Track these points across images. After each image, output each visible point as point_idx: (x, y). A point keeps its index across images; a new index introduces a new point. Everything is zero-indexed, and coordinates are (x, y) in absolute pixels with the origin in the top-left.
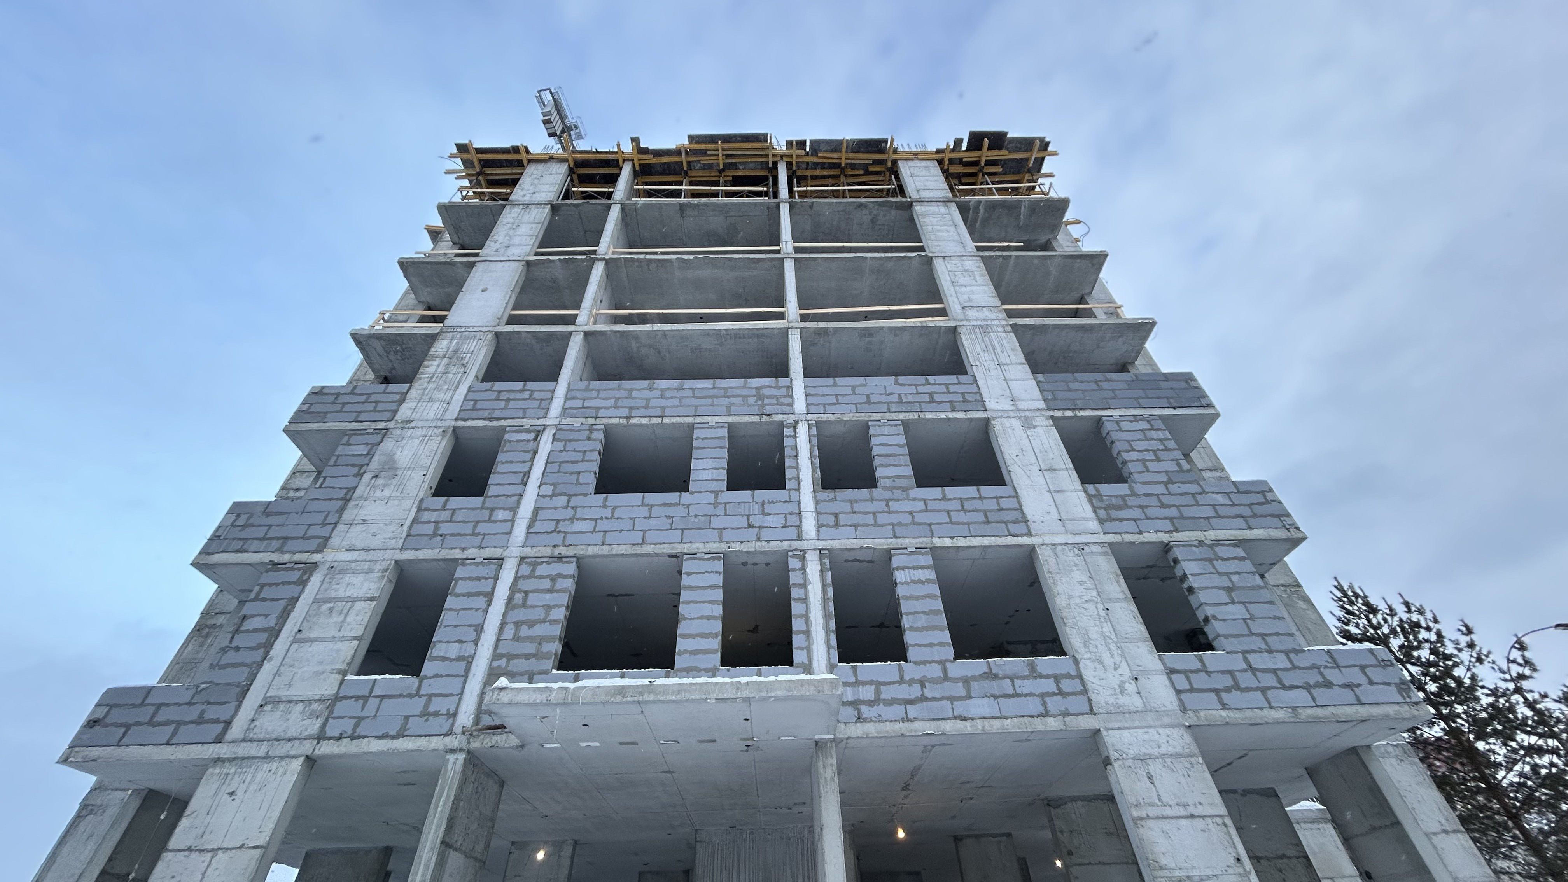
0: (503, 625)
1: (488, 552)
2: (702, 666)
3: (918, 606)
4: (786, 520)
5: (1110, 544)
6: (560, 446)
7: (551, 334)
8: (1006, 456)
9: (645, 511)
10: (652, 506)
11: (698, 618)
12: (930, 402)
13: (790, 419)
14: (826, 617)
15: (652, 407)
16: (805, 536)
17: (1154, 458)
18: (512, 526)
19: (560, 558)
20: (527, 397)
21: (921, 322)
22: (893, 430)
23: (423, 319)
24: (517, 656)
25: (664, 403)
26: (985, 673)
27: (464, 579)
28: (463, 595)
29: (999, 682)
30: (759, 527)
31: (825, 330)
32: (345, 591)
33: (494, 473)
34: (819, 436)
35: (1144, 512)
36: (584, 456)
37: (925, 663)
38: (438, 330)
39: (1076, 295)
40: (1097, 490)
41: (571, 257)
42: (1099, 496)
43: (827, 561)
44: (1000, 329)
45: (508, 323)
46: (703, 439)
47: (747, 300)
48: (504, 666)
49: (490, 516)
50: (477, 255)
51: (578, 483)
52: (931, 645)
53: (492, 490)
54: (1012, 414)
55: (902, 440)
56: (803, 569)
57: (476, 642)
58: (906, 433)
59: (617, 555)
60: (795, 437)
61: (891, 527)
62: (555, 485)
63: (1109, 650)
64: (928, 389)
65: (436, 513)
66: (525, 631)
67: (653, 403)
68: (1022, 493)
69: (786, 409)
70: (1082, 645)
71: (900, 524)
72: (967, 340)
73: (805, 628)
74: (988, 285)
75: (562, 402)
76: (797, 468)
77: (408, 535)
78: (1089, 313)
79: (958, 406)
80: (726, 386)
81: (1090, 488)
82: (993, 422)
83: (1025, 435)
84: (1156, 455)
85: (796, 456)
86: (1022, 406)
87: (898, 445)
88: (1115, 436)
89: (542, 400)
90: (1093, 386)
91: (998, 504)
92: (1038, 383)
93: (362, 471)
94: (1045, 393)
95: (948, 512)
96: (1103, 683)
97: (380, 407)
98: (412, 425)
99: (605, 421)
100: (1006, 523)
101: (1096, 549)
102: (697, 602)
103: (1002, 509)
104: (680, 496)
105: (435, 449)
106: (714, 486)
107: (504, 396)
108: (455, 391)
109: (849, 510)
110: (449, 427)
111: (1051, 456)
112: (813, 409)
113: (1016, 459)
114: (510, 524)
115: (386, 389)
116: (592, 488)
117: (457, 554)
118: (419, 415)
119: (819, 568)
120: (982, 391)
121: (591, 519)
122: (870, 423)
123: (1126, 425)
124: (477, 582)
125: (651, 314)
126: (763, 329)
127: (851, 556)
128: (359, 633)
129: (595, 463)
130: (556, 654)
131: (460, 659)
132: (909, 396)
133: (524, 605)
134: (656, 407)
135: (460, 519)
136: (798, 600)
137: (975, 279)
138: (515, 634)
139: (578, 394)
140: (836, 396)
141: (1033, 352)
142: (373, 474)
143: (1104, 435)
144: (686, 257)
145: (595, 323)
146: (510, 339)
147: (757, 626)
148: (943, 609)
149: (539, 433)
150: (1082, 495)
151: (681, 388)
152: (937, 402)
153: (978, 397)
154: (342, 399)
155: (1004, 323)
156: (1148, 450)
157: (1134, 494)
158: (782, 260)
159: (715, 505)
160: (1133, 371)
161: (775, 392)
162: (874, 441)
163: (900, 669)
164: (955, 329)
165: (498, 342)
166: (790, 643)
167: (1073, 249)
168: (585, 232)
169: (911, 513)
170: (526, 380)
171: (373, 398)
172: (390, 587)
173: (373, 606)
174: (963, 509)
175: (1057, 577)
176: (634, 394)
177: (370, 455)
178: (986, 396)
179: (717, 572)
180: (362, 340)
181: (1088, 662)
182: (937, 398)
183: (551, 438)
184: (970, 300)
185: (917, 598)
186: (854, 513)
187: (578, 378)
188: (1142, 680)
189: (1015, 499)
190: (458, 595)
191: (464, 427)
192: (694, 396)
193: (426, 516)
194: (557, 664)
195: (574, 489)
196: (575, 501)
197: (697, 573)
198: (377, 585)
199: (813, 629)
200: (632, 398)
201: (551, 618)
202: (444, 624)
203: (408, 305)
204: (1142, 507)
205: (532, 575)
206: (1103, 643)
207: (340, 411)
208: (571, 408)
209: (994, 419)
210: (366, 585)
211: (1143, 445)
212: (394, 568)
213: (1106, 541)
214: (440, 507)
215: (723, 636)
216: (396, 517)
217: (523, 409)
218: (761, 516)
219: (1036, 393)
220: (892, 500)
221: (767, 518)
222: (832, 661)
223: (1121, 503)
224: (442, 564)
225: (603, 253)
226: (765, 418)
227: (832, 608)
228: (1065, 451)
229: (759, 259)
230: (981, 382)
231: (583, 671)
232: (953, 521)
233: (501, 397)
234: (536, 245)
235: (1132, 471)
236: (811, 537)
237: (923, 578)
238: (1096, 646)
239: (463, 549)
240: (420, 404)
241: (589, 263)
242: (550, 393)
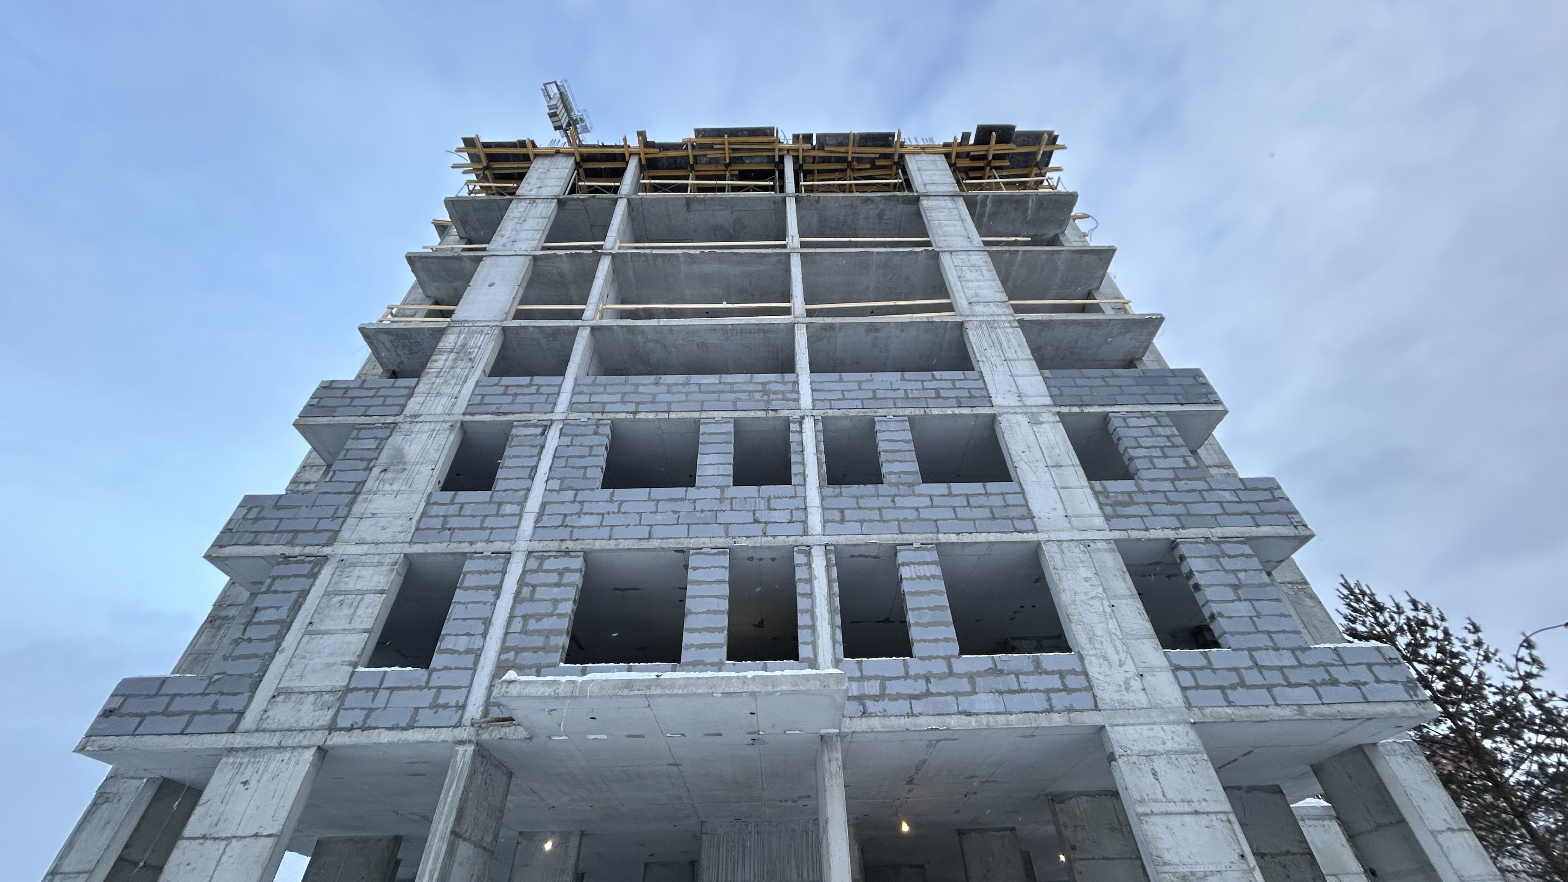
0: (511, 618)
1: (497, 546)
2: (709, 660)
3: (923, 601)
4: (792, 516)
5: (1116, 541)
6: (567, 440)
7: (558, 329)
8: (1013, 453)
9: (651, 506)
10: (658, 501)
11: (703, 613)
12: (936, 398)
13: (797, 414)
14: (832, 612)
15: (659, 403)
16: (810, 531)
17: (1161, 454)
18: (520, 520)
19: (567, 553)
20: (534, 392)
21: (927, 318)
22: (900, 426)
23: (430, 314)
24: (525, 649)
25: (669, 397)
26: (990, 669)
27: (473, 572)
28: (472, 588)
29: (1004, 678)
30: (765, 523)
31: (831, 326)
32: (355, 584)
33: (502, 468)
34: (824, 431)
35: (1150, 509)
36: (591, 450)
37: (929, 658)
38: (445, 325)
39: (1084, 291)
40: (1104, 487)
41: (578, 251)
42: (1106, 493)
43: (833, 556)
44: (1007, 325)
45: (515, 318)
46: (709, 434)
47: (753, 295)
48: (512, 659)
49: (498, 510)
50: (484, 249)
51: (585, 478)
52: (936, 641)
53: (499, 485)
54: (1018, 410)
55: (908, 436)
56: (809, 565)
57: (484, 635)
58: (912, 430)
59: (623, 550)
60: (801, 432)
61: (897, 523)
62: (562, 479)
63: (1115, 646)
64: (935, 384)
65: (444, 507)
66: (532, 625)
67: (659, 398)
68: (1029, 489)
69: (792, 404)
70: (1087, 642)
71: (906, 520)
72: (974, 335)
73: (810, 623)
74: (994, 280)
75: (569, 396)
76: (803, 463)
77: (417, 529)
78: (1097, 309)
79: (964, 402)
80: (732, 381)
81: (1097, 484)
82: (999, 418)
83: (1032, 431)
84: (1163, 453)
85: (802, 451)
86: (1028, 401)
87: (904, 441)
88: (1122, 432)
89: (549, 394)
90: (1101, 382)
91: (1004, 500)
92: (1045, 379)
93: (371, 465)
94: (1052, 389)
95: (954, 508)
96: (1108, 679)
97: (389, 401)
98: (420, 419)
99: (611, 416)
100: (1012, 519)
101: (1104, 545)
102: (702, 597)
103: (1008, 505)
104: (686, 491)
105: (443, 443)
106: (720, 481)
107: (512, 391)
108: (462, 386)
109: (855, 505)
110: (457, 422)
111: (1058, 452)
112: (819, 404)
113: (1023, 455)
114: (517, 518)
115: (394, 383)
116: (599, 484)
117: (465, 548)
118: (426, 409)
119: (825, 563)
120: (989, 387)
121: (597, 514)
122: (876, 419)
123: (1133, 422)
124: (484, 576)
125: (657, 309)
126: (769, 324)
127: (857, 551)
128: (369, 626)
129: (602, 458)
130: (563, 648)
131: (468, 652)
132: (916, 392)
133: (532, 599)
134: (663, 402)
135: (468, 513)
136: (804, 595)
137: (982, 274)
138: (523, 626)
139: (585, 389)
140: (842, 391)
141: (1040, 348)
142: (382, 468)
143: (1111, 432)
144: (692, 252)
145: (601, 318)
146: (517, 334)
147: (762, 621)
148: (948, 605)
149: (546, 428)
150: (1088, 491)
151: (688, 384)
152: (943, 398)
153: (984, 393)
154: (351, 393)
155: (1011, 318)
156: (1154, 447)
157: (1141, 491)
158: (788, 255)
159: (721, 500)
160: (1140, 367)
161: (781, 387)
162: (880, 436)
163: (905, 664)
164: (961, 324)
165: (505, 337)
166: (796, 638)
167: (1081, 244)
168: (592, 226)
169: (917, 509)
170: (532, 374)
171: (382, 392)
172: (400, 580)
173: (383, 598)
174: (969, 505)
175: (1063, 573)
176: (641, 389)
177: (379, 449)
178: (992, 392)
179: (723, 567)
180: (370, 334)
181: (1093, 659)
182: (943, 393)
183: (558, 433)
184: (977, 295)
185: (923, 594)
186: (860, 508)
187: (585, 372)
188: (1147, 677)
189: (1021, 495)
190: (467, 589)
191: (472, 422)
192: (700, 392)
193: (435, 510)
194: (564, 657)
195: (582, 484)
196: (582, 496)
197: (704, 568)
198: (386, 578)
199: (818, 623)
200: (638, 393)
201: (559, 611)
202: (453, 617)
203: (415, 300)
204: (1148, 504)
205: (539, 569)
206: (1108, 639)
207: (349, 405)
208: (578, 403)
209: (1000, 414)
210: (375, 578)
211: (1149, 442)
212: (403, 561)
213: (1113, 537)
214: (448, 501)
215: (729, 630)
216: (405, 511)
217: (531, 404)
218: (767, 512)
219: (1043, 389)
220: (898, 496)
221: (773, 513)
222: (837, 656)
223: (1128, 499)
224: (450, 558)
225: (609, 247)
226: (771, 414)
227: (837, 603)
228: (1071, 447)
229: (765, 255)
230: (987, 378)
231: (590, 665)
232: (959, 516)
233: (509, 392)
234: (543, 239)
235: (1139, 467)
236: (817, 533)
237: (928, 574)
238: (1102, 643)
239: (471, 543)
240: (428, 398)
241: (595, 258)
242: (557, 388)
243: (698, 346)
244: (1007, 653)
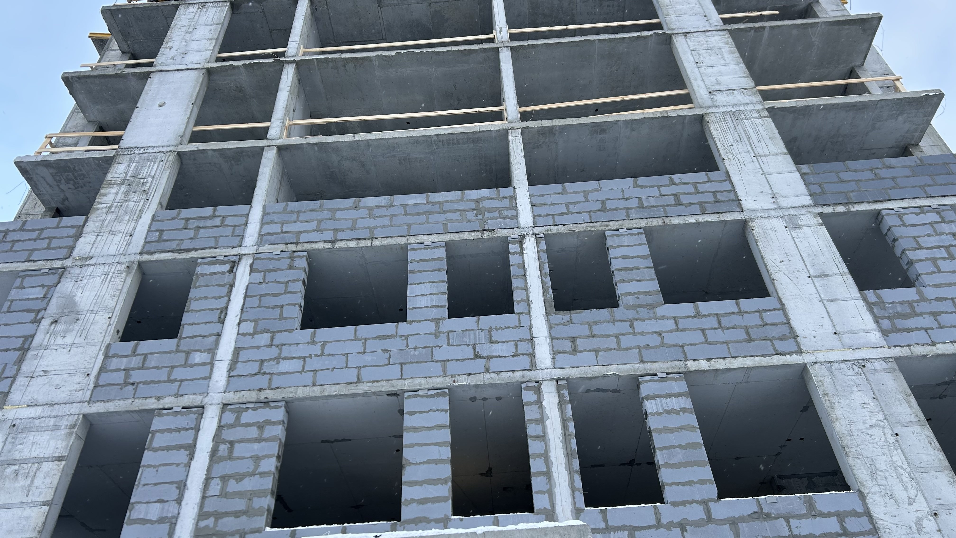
0: (208, 480)
1: (187, 400)
2: (432, 516)
3: (672, 439)
4: (517, 349)
5: (897, 359)
6: (259, 277)
7: (240, 151)
8: (769, 263)
9: (358, 346)
10: (365, 340)
11: (424, 463)
12: (675, 205)
13: (515, 234)
14: (568, 455)
15: (360, 229)
16: (539, 365)
17: (946, 255)
18: (212, 369)
19: (267, 403)
20: (219, 224)
21: (661, 112)
22: (634, 240)
23: (94, 141)
24: (226, 514)
25: (372, 223)
26: (755, 513)
27: (162, 431)
28: (162, 449)
29: (771, 522)
30: (487, 357)
31: (551, 129)
32: (30, 451)
33: (188, 311)
34: (549, 251)
35: (936, 320)
36: (286, 287)
37: (684, 503)
38: (112, 154)
39: (844, 68)
40: (878, 297)
41: (257, 61)
42: (881, 303)
43: (566, 393)
44: (755, 115)
45: (191, 141)
46: (418, 261)
47: (459, 100)
48: (211, 526)
49: (187, 359)
50: (151, 65)
51: (281, 318)
52: (690, 483)
53: (186, 331)
54: (773, 213)
55: (645, 250)
56: (539, 402)
57: (179, 501)
58: (649, 243)
59: (330, 396)
60: (522, 253)
61: (638, 350)
62: (256, 321)
63: (902, 482)
64: (674, 190)
65: (125, 360)
66: (232, 486)
67: (360, 224)
68: (789, 304)
69: (509, 222)
70: (868, 477)
71: (648, 347)
72: (717, 130)
73: (544, 469)
74: (738, 64)
75: (258, 227)
76: (526, 289)
77: (96, 386)
78: (862, 89)
79: (709, 208)
80: (441, 200)
81: (870, 294)
82: (750, 224)
83: (790, 237)
84: (949, 253)
85: (525, 275)
86: (784, 203)
87: (640, 257)
88: (898, 232)
89: (235, 226)
90: (868, 175)
91: (762, 319)
92: (803, 175)
93: (40, 316)
94: (812, 187)
95: (703, 331)
96: (896, 520)
97: (55, 243)
98: (93, 261)
99: (307, 246)
100: (771, 340)
101: (883, 365)
102: (421, 445)
103: (766, 324)
104: (397, 327)
105: (120, 287)
106: (434, 313)
107: (193, 224)
108: (137, 221)
109: (588, 333)
110: (133, 262)
111: (822, 259)
112: (540, 221)
113: (781, 265)
114: (209, 367)
115: (59, 222)
116: (297, 324)
117: (152, 404)
118: (98, 250)
119: (557, 400)
120: (737, 189)
121: (299, 358)
122: (607, 233)
123: (910, 219)
124: (175, 435)
125: (351, 122)
126: (479, 132)
127: (593, 385)
128: (49, 498)
129: (300, 295)
130: (268, 510)
131: (161, 520)
132: (652, 200)
133: (230, 457)
134: (365, 228)
135: (153, 364)
136: (536, 437)
137: (723, 58)
138: (222, 488)
139: (275, 218)
140: (567, 204)
141: (795, 139)
142: (51, 320)
143: (884, 232)
144: (387, 53)
145: (289, 136)
146: (195, 159)
147: (490, 469)
148: (701, 441)
149: (234, 265)
150: (861, 303)
151: (391, 206)
152: (683, 204)
153: (732, 196)
154: (11, 237)
155: (759, 107)
156: (939, 247)
157: (923, 299)
158: (497, 50)
159: (437, 335)
160: (917, 154)
161: (496, 204)
162: (612, 253)
163: (656, 511)
164: (701, 118)
165: (182, 164)
166: (529, 487)
167: (839, 14)
168: (271, 31)
169: (659, 334)
170: (215, 204)
171: (45, 234)
172: (80, 445)
173: (62, 466)
174: (720, 326)
175: (835, 400)
176: (339, 214)
177: (47, 298)
178: (741, 194)
179: (442, 410)
180: (28, 169)
181: (876, 497)
182: (684, 199)
183: (248, 269)
184: (718, 83)
185: (672, 430)
186: (594, 336)
187: (274, 199)
188: (942, 515)
189: (781, 312)
190: (156, 450)
191: (151, 261)
192: (406, 214)
193: (115, 363)
194: (270, 521)
195: (277, 325)
196: (279, 338)
197: (420, 412)
198: (64, 443)
199: (554, 469)
200: (336, 219)
201: (261, 470)
202: (142, 483)
203: (76, 126)
204: (934, 314)
205: (237, 423)
206: (894, 474)
207: (10, 250)
208: (268, 234)
209: (752, 220)
210: (52, 443)
211: (932, 241)
212: (82, 423)
213: (893, 355)
214: (129, 353)
215: (453, 481)
216: (81, 366)
217: (215, 237)
218: (489, 345)
219: (801, 187)
220: (637, 320)
221: (495, 346)
222: (577, 505)
223: (908, 310)
224: (136, 416)
225: (292, 54)
226: (487, 234)
227: (574, 445)
228: (838, 253)
229: (470, 51)
230: (735, 179)
231: (300, 528)
232: (709, 340)
233: (190, 226)
234: (217, 49)
235: (920, 272)
236: (546, 366)
237: (677, 408)
238: (886, 478)
239: (159, 398)
240: (99, 237)
241: (278, 67)
242: (244, 219)
243: (400, 163)
244: (774, 494)
